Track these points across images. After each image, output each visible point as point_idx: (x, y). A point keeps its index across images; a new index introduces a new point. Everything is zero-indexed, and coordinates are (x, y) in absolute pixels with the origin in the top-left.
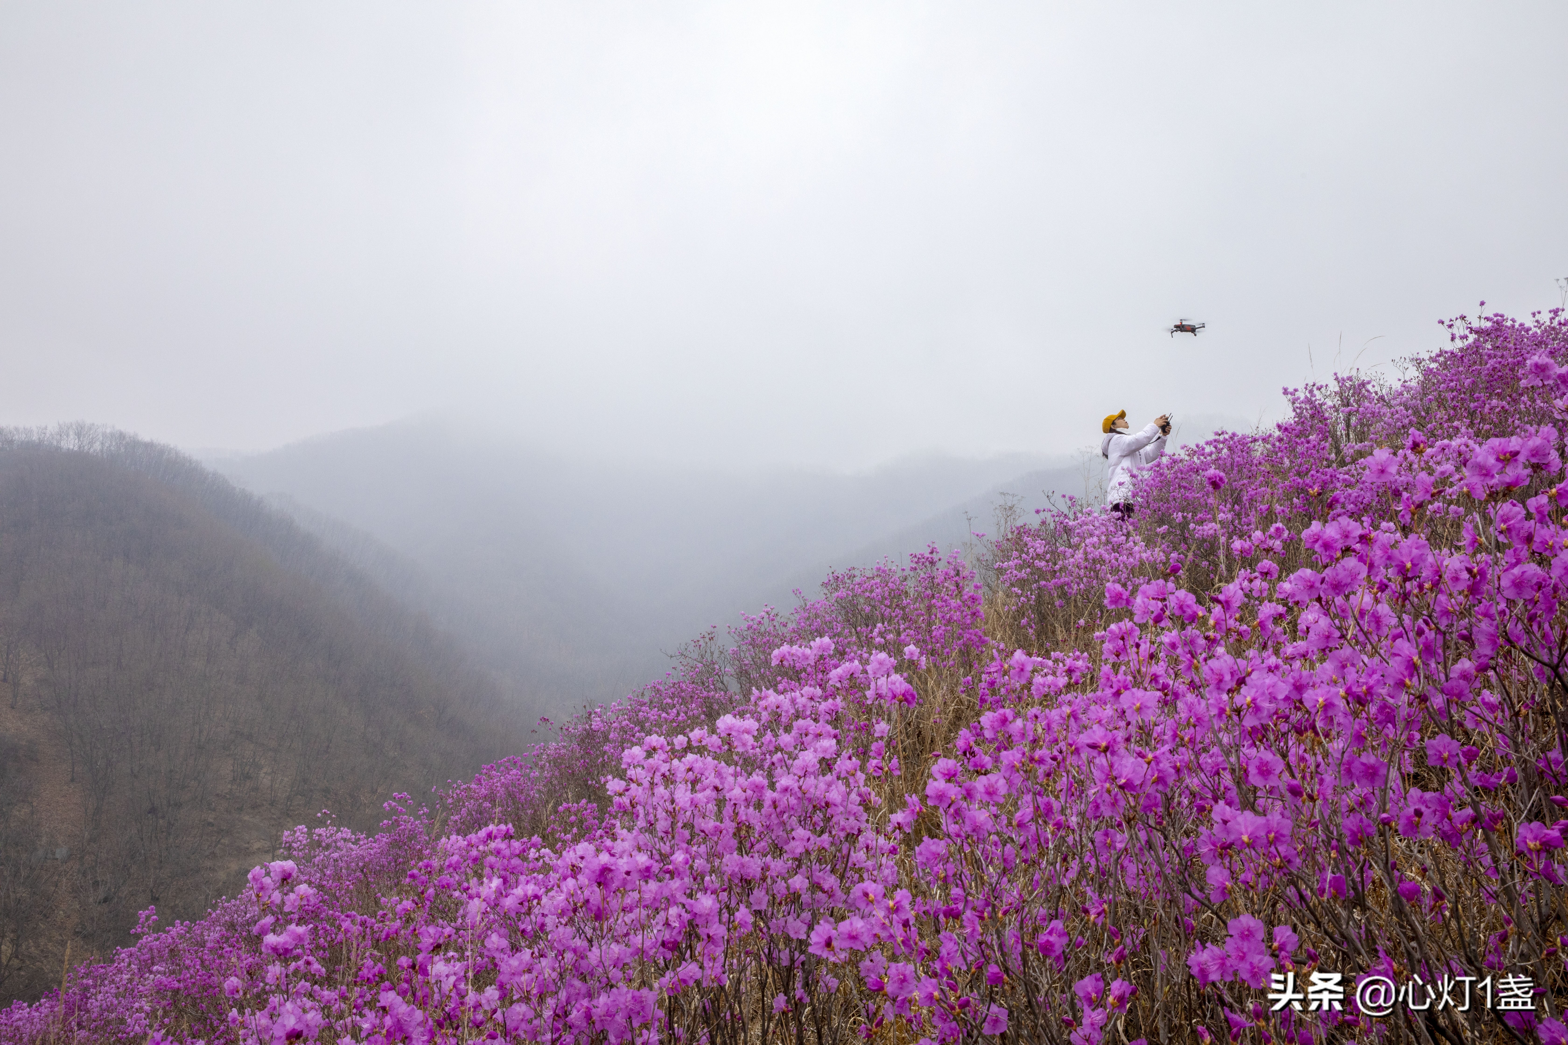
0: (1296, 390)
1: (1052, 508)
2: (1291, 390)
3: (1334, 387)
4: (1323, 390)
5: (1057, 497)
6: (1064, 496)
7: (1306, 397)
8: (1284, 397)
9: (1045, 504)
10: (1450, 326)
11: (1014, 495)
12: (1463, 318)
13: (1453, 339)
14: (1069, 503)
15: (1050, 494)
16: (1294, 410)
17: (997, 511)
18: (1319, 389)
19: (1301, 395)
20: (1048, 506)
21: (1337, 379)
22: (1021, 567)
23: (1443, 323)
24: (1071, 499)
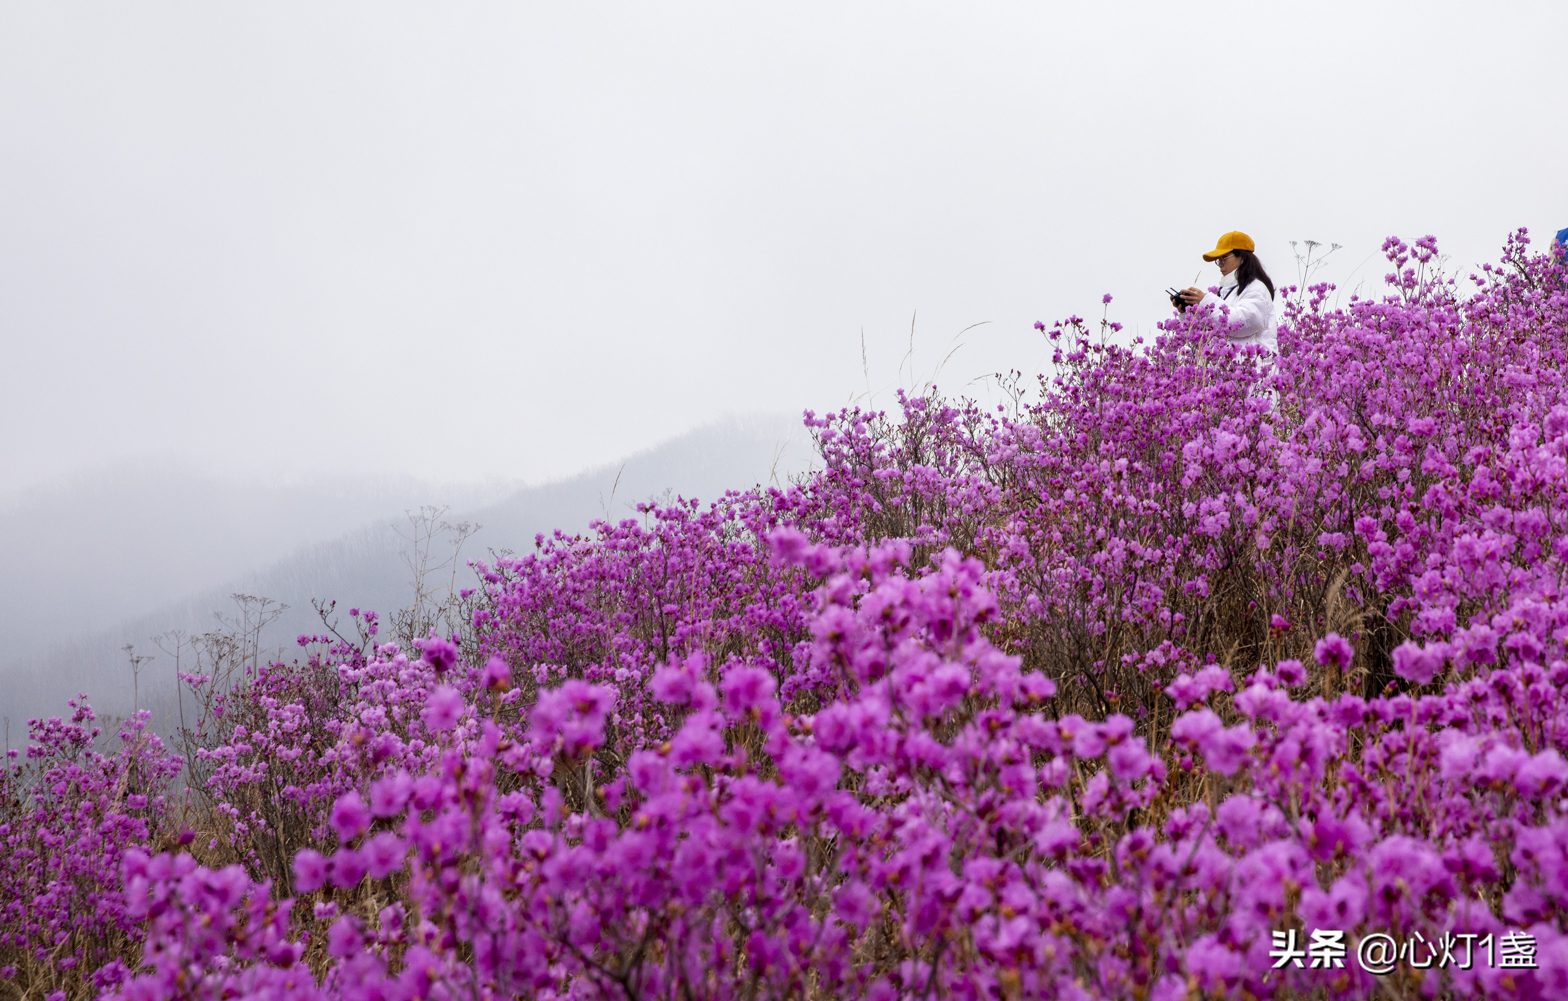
0: (831, 417)
1: (331, 636)
2: (820, 416)
3: (897, 417)
4: (876, 421)
5: (341, 613)
6: (355, 613)
7: (848, 434)
8: (807, 429)
9: (314, 627)
10: (1055, 335)
11: (264, 602)
12: (1076, 322)
13: (1056, 359)
14: (365, 626)
15: (327, 607)
16: (826, 457)
17: (200, 646)
18: (868, 419)
19: (839, 429)
20: (321, 631)
21: (903, 401)
22: (246, 758)
23: (1042, 328)
24: (369, 618)
